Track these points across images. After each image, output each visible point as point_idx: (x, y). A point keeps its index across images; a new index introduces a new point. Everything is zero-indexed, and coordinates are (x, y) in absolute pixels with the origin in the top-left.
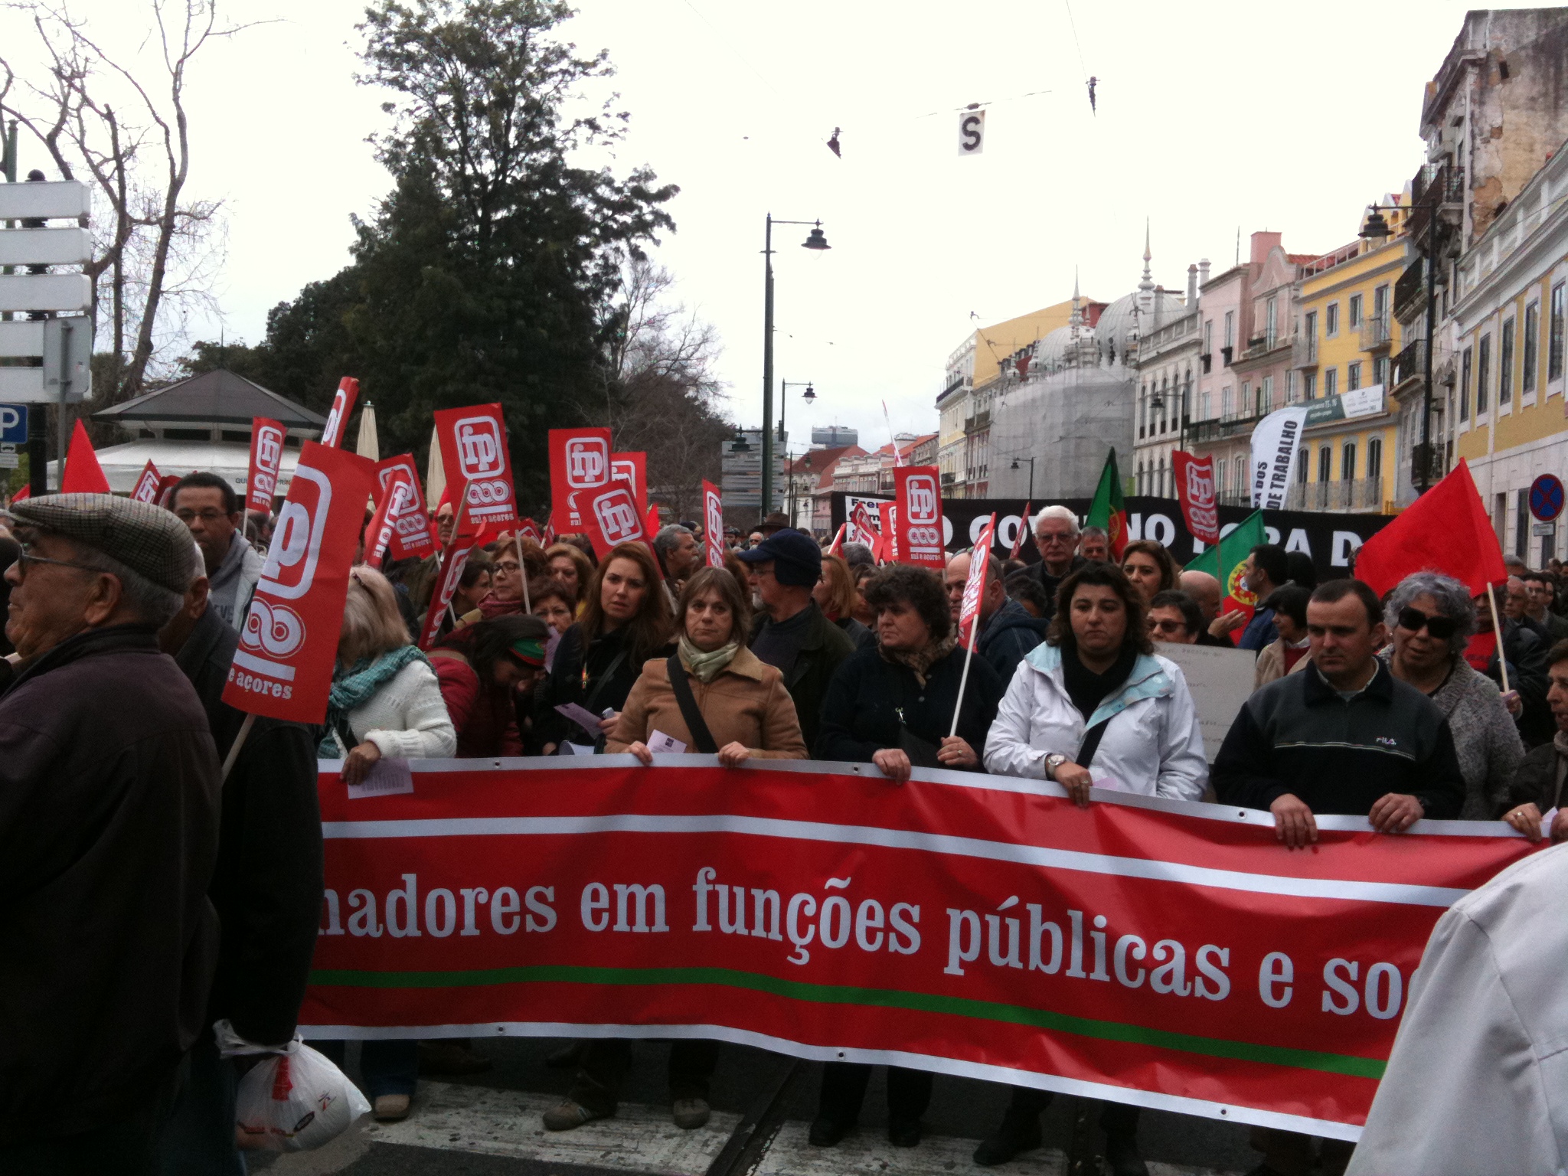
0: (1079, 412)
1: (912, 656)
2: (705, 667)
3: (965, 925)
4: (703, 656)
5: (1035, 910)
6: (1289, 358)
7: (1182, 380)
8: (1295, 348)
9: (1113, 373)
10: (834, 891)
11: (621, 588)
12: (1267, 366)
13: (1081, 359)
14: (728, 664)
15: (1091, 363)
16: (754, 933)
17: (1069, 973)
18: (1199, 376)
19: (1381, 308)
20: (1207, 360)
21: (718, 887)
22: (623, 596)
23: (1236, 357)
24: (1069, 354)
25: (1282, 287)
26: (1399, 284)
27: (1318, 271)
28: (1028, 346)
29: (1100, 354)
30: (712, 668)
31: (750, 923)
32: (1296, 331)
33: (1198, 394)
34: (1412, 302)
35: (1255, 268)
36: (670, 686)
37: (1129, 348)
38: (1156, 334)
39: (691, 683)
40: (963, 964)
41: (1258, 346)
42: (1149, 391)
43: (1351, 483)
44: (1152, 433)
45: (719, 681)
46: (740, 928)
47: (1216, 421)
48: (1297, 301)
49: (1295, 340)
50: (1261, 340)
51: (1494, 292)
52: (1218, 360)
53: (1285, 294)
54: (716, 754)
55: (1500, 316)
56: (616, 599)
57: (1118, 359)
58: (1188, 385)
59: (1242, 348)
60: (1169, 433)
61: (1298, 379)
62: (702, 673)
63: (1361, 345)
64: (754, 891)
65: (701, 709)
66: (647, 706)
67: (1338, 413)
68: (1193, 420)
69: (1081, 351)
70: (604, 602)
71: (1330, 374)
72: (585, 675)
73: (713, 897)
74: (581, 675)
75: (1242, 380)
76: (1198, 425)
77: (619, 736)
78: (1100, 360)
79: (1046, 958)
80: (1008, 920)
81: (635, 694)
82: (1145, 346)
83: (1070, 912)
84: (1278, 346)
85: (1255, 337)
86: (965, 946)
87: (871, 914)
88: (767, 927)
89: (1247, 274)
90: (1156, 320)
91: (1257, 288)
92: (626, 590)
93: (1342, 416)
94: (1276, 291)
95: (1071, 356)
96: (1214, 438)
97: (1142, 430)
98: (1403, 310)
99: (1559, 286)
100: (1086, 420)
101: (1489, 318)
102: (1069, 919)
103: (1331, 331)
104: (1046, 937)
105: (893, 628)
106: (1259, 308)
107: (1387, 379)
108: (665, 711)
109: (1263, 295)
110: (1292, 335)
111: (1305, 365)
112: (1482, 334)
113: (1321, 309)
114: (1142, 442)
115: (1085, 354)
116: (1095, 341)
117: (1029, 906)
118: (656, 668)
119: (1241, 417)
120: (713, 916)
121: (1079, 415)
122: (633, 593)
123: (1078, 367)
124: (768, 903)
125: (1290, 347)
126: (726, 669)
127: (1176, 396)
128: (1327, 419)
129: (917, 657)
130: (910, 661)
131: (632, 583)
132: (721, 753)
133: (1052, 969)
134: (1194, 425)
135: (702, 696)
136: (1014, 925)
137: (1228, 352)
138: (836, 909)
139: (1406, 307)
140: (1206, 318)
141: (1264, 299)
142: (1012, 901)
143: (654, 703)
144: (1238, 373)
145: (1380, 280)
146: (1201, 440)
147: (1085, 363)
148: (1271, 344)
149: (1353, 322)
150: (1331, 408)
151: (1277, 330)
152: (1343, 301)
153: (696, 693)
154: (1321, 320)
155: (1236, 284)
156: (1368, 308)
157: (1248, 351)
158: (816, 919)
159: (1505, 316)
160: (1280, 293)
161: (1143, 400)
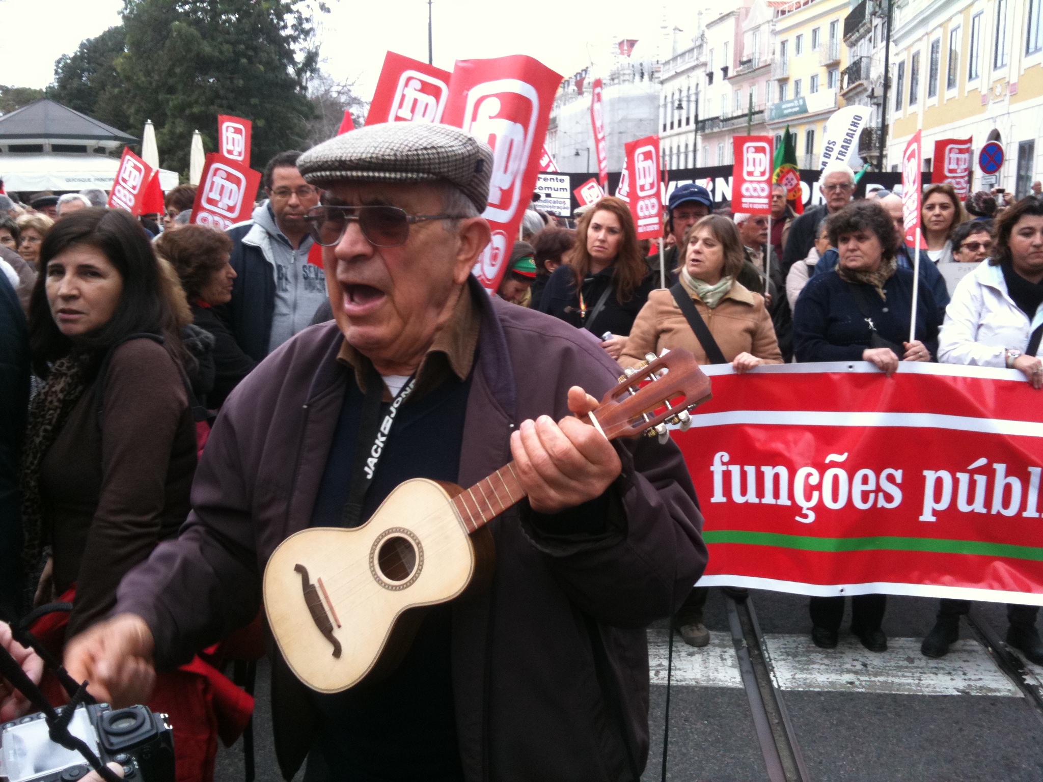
0: (621, 114)
1: (872, 275)
2: (713, 295)
3: (939, 482)
4: (710, 287)
5: (1000, 468)
6: (769, 72)
7: (693, 91)
8: (773, 65)
9: (644, 87)
10: (834, 464)
11: (601, 234)
12: (753, 78)
13: (622, 78)
14: (727, 292)
15: (628, 80)
16: (764, 501)
17: (1025, 514)
18: (705, 88)
19: (833, 37)
20: (710, 76)
21: (731, 468)
22: (603, 241)
23: (731, 73)
24: (612, 75)
25: (764, 24)
26: (847, 20)
27: (789, 11)
28: (582, 71)
29: (634, 75)
30: (718, 296)
31: (760, 493)
32: (774, 54)
33: (705, 100)
34: (858, 31)
35: (744, 11)
36: (679, 311)
37: (654, 70)
38: (675, 59)
39: (698, 308)
40: (935, 513)
41: (746, 66)
42: (669, 99)
43: (811, 157)
44: (672, 127)
45: (723, 305)
46: (752, 498)
47: (717, 118)
48: (775, 33)
49: (773, 60)
50: (749, 61)
51: (924, 21)
52: (718, 75)
53: (766, 29)
54: (731, 364)
55: (928, 39)
56: (598, 244)
57: (646, 77)
58: (697, 94)
59: (735, 67)
60: (684, 127)
61: (775, 86)
62: (710, 300)
63: (820, 62)
64: (763, 468)
65: (710, 329)
66: (660, 327)
67: (804, 110)
68: (701, 118)
69: (622, 72)
70: (589, 246)
71: (797, 83)
72: (583, 306)
73: (727, 476)
74: (579, 307)
75: (735, 89)
76: (704, 121)
77: (632, 352)
78: (634, 78)
79: (1006, 503)
80: (976, 477)
81: (644, 318)
82: (667, 67)
83: (1030, 469)
84: (761, 65)
85: (745, 59)
86: (937, 498)
87: (865, 480)
88: (776, 495)
89: (739, 15)
90: (674, 49)
91: (746, 25)
92: (605, 236)
93: (806, 111)
94: (758, 27)
95: (614, 77)
96: (716, 130)
97: (665, 126)
98: (850, 37)
99: (978, 15)
100: (625, 120)
101: (920, 39)
102: (1029, 474)
103: (798, 53)
104: (1008, 489)
105: (858, 253)
106: (748, 39)
107: (838, 84)
108: (677, 331)
109: (750, 29)
110: (771, 56)
111: (780, 77)
112: (913, 51)
113: (791, 37)
114: (665, 134)
115: (624, 74)
116: (631, 65)
117: (996, 466)
118: (661, 295)
119: (735, 115)
120: (727, 491)
121: (620, 117)
122: (612, 239)
123: (619, 83)
124: (776, 477)
125: (770, 65)
126: (727, 296)
127: (689, 101)
128: (796, 113)
129: (876, 276)
130: (872, 279)
131: (611, 230)
132: (735, 362)
133: (1011, 512)
134: (702, 121)
135: (710, 318)
136: (981, 480)
137: (725, 70)
138: (836, 478)
139: (853, 35)
140: (710, 47)
141: (751, 32)
142: (982, 462)
143: (667, 324)
144: (732, 84)
145: (832, 17)
146: (707, 131)
147: (624, 81)
148: (756, 64)
149: (814, 46)
150: (799, 106)
151: (760, 53)
152: (807, 31)
153: (704, 316)
154: (791, 47)
155: (731, 21)
156: (824, 36)
157: (739, 69)
158: (819, 487)
159: (933, 38)
160: (762, 28)
161: (665, 105)
